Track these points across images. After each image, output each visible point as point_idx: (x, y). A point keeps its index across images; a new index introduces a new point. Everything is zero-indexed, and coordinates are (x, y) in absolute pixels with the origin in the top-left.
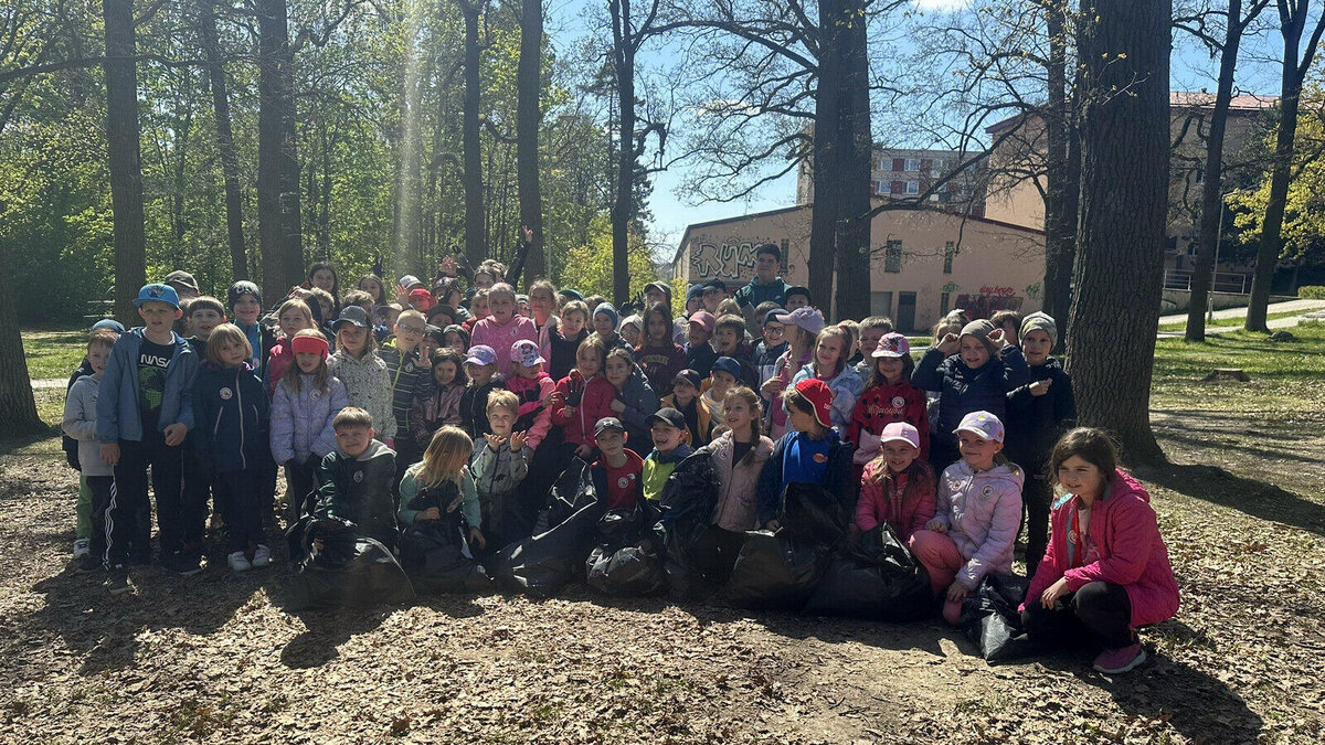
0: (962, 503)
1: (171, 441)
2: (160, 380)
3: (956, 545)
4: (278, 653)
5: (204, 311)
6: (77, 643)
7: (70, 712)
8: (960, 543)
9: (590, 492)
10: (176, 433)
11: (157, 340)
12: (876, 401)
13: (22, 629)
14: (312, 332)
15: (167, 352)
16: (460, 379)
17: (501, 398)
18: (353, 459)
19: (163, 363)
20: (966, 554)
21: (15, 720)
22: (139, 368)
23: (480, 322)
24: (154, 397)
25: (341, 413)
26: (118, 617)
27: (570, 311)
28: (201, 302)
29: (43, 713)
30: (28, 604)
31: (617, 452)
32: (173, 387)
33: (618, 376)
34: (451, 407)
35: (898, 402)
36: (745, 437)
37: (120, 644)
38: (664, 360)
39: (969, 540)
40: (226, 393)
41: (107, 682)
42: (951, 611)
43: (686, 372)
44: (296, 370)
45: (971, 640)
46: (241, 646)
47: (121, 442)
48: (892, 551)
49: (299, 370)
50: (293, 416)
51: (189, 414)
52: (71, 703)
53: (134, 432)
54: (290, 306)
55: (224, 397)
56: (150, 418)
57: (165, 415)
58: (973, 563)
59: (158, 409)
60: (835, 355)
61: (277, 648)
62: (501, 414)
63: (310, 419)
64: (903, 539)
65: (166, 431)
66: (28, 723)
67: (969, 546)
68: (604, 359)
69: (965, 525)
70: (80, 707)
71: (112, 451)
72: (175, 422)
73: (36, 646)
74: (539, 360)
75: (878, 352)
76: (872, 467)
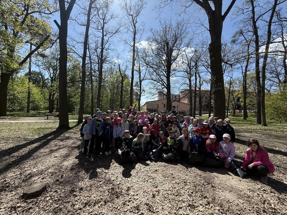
0: (225, 148)
1: (99, 135)
2: (99, 125)
3: (224, 155)
4: (121, 174)
5: (105, 115)
6: (87, 172)
7: (90, 190)
8: (225, 155)
9: (161, 144)
10: (100, 134)
11: (99, 119)
12: (204, 130)
13: (77, 168)
14: (119, 118)
15: (100, 121)
16: (137, 124)
17: (145, 128)
18: (127, 138)
19: (99, 123)
20: (227, 157)
21: (81, 192)
22: (96, 124)
23: (139, 116)
24: (98, 128)
25: (125, 131)
26: (92, 165)
27: (152, 115)
28: (104, 114)
29: (86, 190)
30: (76, 162)
31: (163, 137)
32: (100, 126)
33: (160, 125)
34: (136, 129)
36: (186, 136)
37: (94, 172)
38: (165, 122)
39: (226, 154)
40: (108, 127)
41: (95, 181)
42: (227, 166)
43: (170, 124)
44: (117, 124)
45: (236, 174)
46: (115, 172)
47: (92, 135)
48: (217, 156)
49: (118, 124)
50: (116, 130)
51: (102, 131)
52: (90, 187)
53: (94, 133)
54: (116, 114)
55: (107, 128)
56: (97, 131)
57: (99, 131)
58: (229, 158)
59: (98, 130)
61: (121, 173)
62: (145, 131)
63: (119, 131)
64: (218, 154)
65: (99, 133)
66: (84, 193)
67: (227, 155)
68: (158, 122)
69: (226, 152)
70: (92, 188)
71: (90, 137)
72: (100, 132)
73: (80, 172)
74: (149, 122)
75: (204, 123)
76: (208, 141)
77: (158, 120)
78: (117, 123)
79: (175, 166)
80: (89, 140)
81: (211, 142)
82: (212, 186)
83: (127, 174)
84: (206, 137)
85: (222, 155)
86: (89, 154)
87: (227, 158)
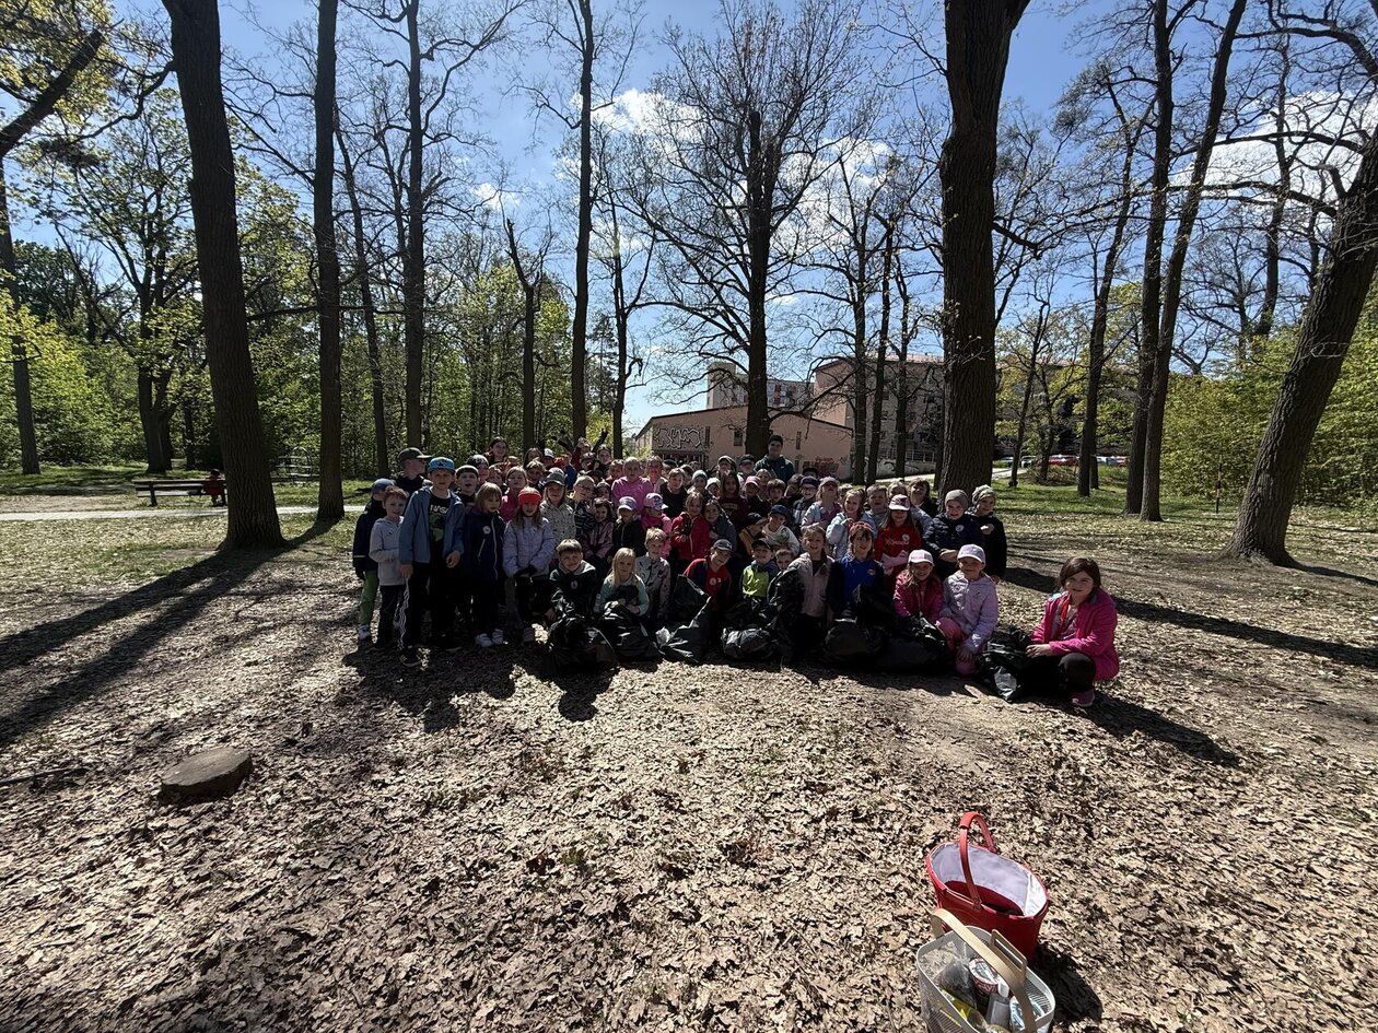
0: (963, 600)
1: (452, 565)
2: (442, 522)
3: (960, 626)
4: (556, 709)
5: (468, 474)
6: (412, 706)
7: (437, 764)
8: (962, 624)
10: (454, 558)
11: (439, 495)
12: (891, 537)
13: (362, 696)
14: (529, 490)
15: (446, 503)
16: (611, 518)
17: (658, 534)
18: (571, 573)
19: (444, 510)
20: (967, 632)
21: (401, 772)
22: (430, 514)
23: (618, 481)
24: (438, 533)
25: (563, 543)
26: (427, 685)
27: (675, 475)
28: (465, 469)
32: (450, 527)
33: (712, 517)
34: (607, 534)
35: (906, 537)
36: (818, 558)
37: (440, 706)
38: (735, 507)
39: (967, 622)
40: (486, 530)
41: (451, 737)
42: (963, 667)
44: (521, 513)
45: (991, 689)
47: (416, 565)
48: (928, 630)
49: (523, 514)
51: (460, 544)
53: (425, 557)
54: (515, 471)
55: (485, 532)
56: (436, 548)
57: (447, 545)
58: (975, 637)
59: (442, 540)
60: (857, 507)
61: (553, 707)
62: (657, 544)
63: (531, 546)
64: (933, 623)
65: (448, 557)
67: (968, 626)
68: (704, 506)
69: (966, 614)
71: (407, 572)
72: (452, 551)
73: (379, 710)
74: (664, 506)
75: (893, 506)
76: (904, 578)
77: (705, 496)
78: (520, 510)
79: (771, 676)
80: (403, 588)
81: (915, 579)
82: (898, 730)
83: (577, 707)
84: (898, 560)
85: (951, 625)
86: (406, 645)
87: (968, 636)
